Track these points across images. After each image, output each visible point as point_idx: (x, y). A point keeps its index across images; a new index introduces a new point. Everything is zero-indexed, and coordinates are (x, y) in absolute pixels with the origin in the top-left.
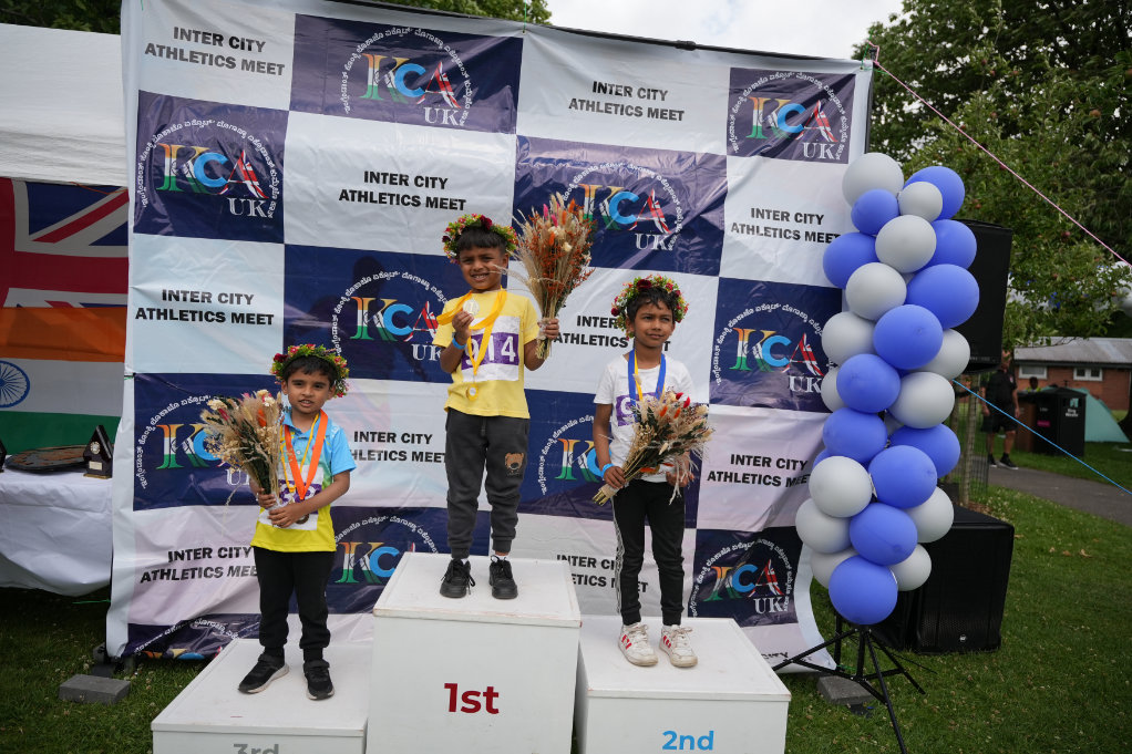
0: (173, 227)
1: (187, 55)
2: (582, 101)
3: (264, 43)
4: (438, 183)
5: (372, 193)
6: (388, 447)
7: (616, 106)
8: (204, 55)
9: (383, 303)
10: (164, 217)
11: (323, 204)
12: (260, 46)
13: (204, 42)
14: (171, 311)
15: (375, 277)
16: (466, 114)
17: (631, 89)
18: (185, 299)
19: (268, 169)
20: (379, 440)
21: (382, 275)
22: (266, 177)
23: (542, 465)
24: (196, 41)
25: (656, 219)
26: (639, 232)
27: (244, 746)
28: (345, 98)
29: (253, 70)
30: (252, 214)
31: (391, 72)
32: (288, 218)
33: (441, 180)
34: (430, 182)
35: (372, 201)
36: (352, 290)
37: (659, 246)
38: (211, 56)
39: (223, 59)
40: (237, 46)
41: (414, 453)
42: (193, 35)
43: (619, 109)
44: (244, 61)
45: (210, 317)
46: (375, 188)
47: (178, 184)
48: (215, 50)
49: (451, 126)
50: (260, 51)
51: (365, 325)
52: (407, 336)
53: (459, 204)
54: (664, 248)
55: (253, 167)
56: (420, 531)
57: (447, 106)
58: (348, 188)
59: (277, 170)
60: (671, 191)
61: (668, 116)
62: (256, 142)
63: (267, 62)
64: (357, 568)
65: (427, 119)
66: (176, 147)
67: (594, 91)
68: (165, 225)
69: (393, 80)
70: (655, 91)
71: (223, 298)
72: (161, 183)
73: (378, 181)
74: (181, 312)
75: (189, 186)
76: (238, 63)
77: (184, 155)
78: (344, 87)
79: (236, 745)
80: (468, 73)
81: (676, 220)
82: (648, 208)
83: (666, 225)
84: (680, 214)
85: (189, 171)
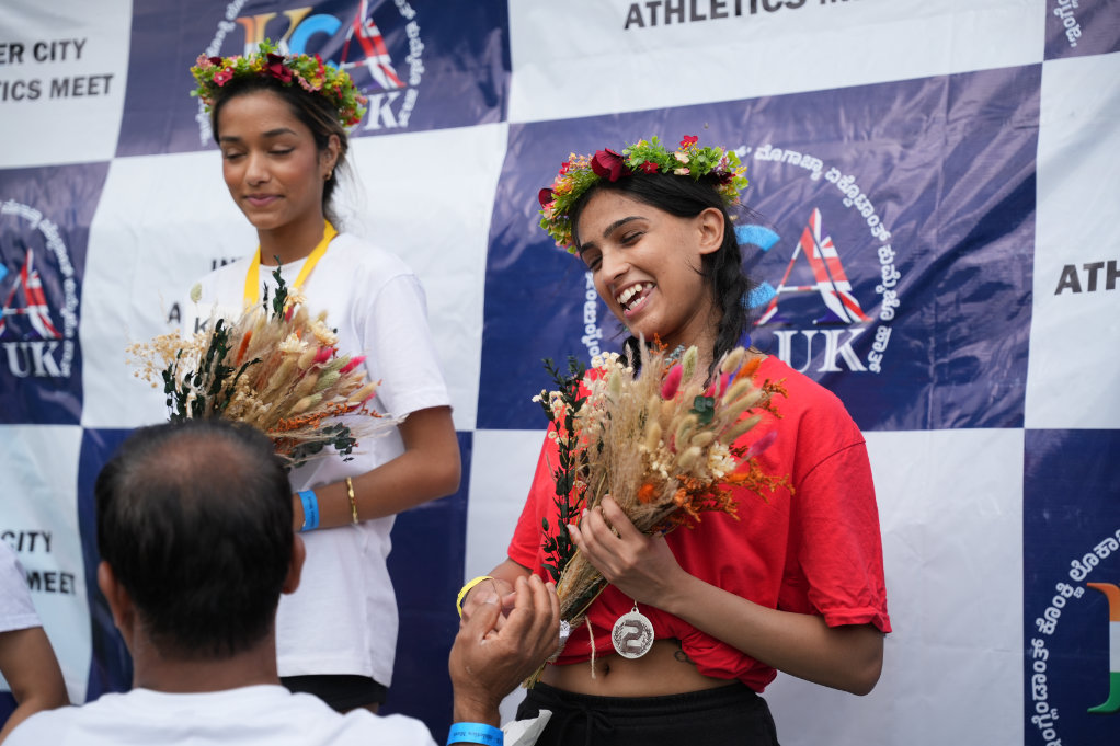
3: (84, 42)
12: (79, 48)
16: (412, 96)
19: (62, 278)
22: (58, 295)
25: (824, 288)
29: (66, 95)
37: (841, 362)
39: (23, 85)
40: (45, 58)
43: (746, 0)
44: (54, 83)
48: (10, 72)
49: (384, 131)
50: (78, 56)
54: (856, 365)
55: (43, 279)
57: (378, 89)
59: (76, 280)
60: (866, 209)
63: (88, 73)
76: (45, 88)
80: (413, 8)
81: (879, 281)
82: (804, 258)
83: (855, 302)
84: (890, 265)
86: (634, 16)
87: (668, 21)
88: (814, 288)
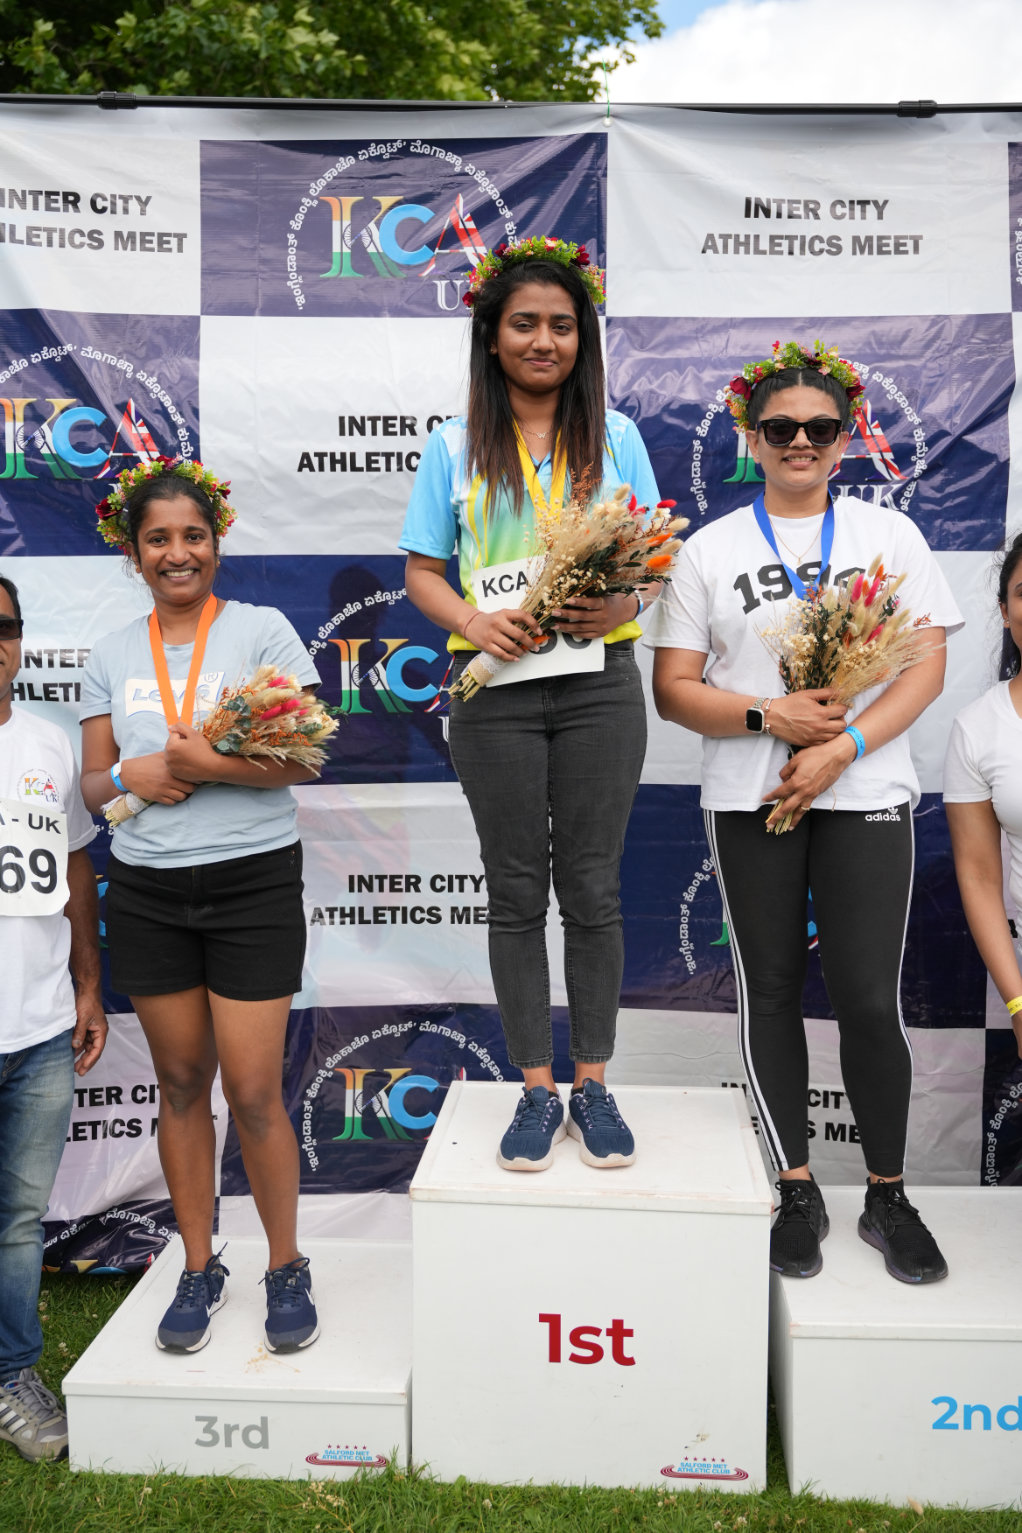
0: (25, 540)
1: (21, 234)
2: (725, 237)
3: (148, 198)
5: (353, 455)
6: (408, 900)
7: (791, 238)
8: (50, 231)
9: (385, 646)
10: (8, 525)
11: (270, 479)
12: (144, 203)
13: (48, 208)
14: (30, 686)
15: (369, 602)
17: (817, 203)
18: (51, 664)
19: (174, 427)
20: (392, 889)
21: (379, 597)
22: (171, 442)
23: (685, 920)
24: (36, 207)
25: (875, 457)
26: (844, 483)
27: (212, 1420)
28: (294, 283)
29: (133, 249)
31: (372, 225)
35: (354, 468)
36: (330, 627)
38: (62, 231)
39: (82, 234)
40: (104, 210)
41: (454, 909)
42: (30, 199)
43: (797, 244)
44: (118, 235)
46: (359, 445)
47: (29, 466)
48: (66, 220)
50: (143, 212)
51: (355, 688)
52: (430, 702)
55: (150, 427)
56: (473, 1047)
58: (312, 449)
59: (189, 429)
60: (903, 402)
61: (891, 248)
62: (151, 383)
63: (156, 230)
64: (369, 1113)
65: (442, 302)
66: (21, 403)
67: (748, 215)
68: (13, 538)
69: (378, 238)
70: (864, 203)
73: (362, 432)
74: (46, 687)
75: (47, 466)
76: (108, 239)
77: (36, 416)
78: (292, 260)
79: (199, 1419)
80: (510, 209)
81: (915, 453)
82: (859, 435)
83: (896, 466)
84: (922, 442)
85: (45, 442)
86: (710, 244)
87: (736, 251)
88: (868, 456)
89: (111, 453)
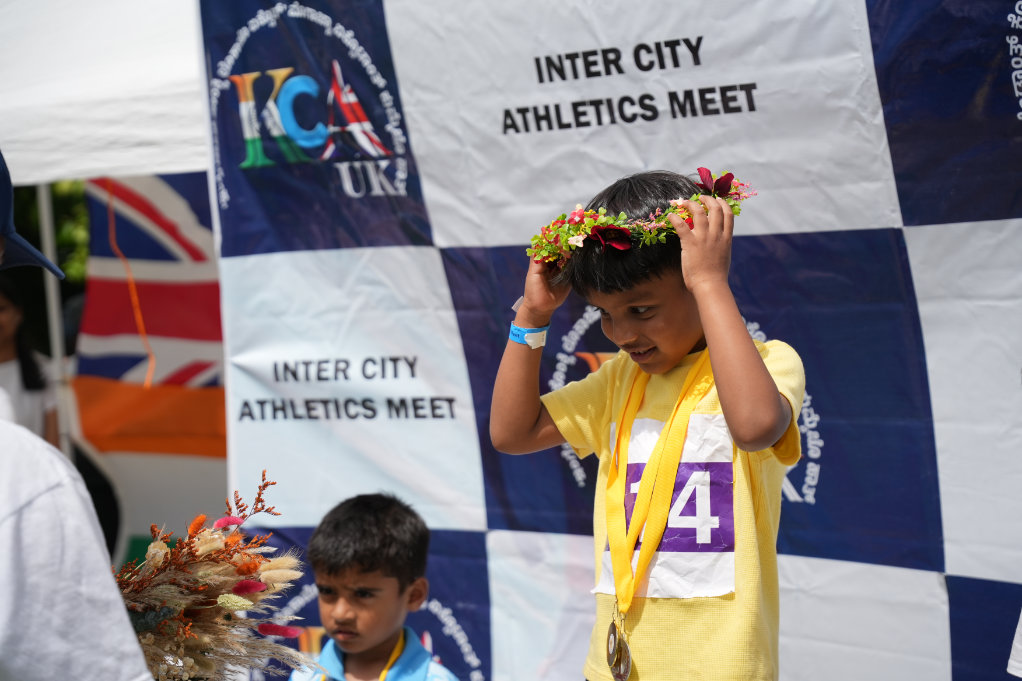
4: (683, 51)
5: (559, 108)
14: (292, 402)
18: (308, 378)
30: (377, 191)
32: (430, 192)
33: (687, 42)
34: (666, 52)
35: (561, 125)
36: (574, 337)
45: (353, 409)
46: (562, 94)
53: (741, 96)
55: (358, 95)
58: (514, 104)
66: (250, 78)
71: (371, 369)
72: (242, 156)
73: (562, 76)
74: (306, 403)
77: (263, 92)
85: (275, 123)
89: (332, 129)
